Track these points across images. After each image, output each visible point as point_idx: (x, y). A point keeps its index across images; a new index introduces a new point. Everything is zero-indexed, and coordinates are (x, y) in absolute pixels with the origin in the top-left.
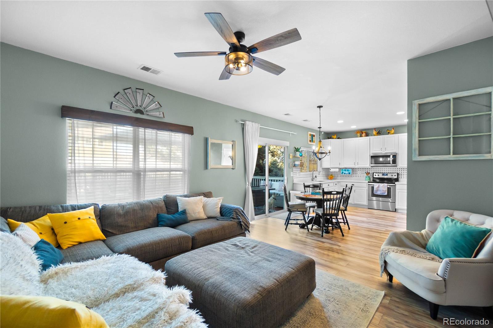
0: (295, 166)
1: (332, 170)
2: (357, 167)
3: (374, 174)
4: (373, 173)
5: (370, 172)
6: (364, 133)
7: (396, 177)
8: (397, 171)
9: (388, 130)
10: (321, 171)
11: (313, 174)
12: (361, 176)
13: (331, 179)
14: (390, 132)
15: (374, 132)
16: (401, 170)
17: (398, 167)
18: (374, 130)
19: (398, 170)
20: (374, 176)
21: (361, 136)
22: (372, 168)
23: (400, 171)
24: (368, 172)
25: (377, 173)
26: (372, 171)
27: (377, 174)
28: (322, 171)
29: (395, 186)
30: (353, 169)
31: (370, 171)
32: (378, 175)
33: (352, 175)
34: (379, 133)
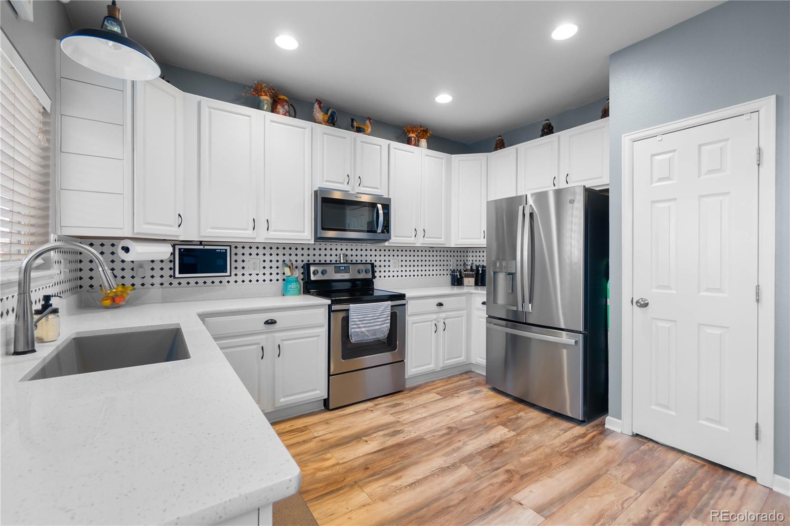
3: (312, 269)
7: (369, 276)
9: (353, 120)
12: (261, 277)
18: (316, 106)
25: (320, 264)
26: (306, 259)
27: (320, 269)
29: (405, 304)
30: (234, 251)
32: (323, 272)
33: (230, 276)
34: (332, 121)
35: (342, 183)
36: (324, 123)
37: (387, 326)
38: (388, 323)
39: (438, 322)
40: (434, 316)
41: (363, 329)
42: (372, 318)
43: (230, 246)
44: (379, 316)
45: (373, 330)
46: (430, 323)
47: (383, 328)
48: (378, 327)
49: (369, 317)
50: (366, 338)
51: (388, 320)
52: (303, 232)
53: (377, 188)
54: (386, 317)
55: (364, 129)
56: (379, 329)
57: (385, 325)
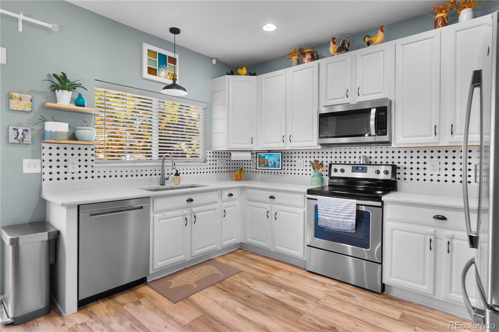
0: (43, 136)
1: (235, 156)
2: (288, 146)
4: (331, 165)
5: (325, 164)
6: (309, 52)
7: (389, 177)
8: (394, 160)
10: (208, 158)
11: (163, 166)
12: (304, 172)
13: (239, 178)
14: (373, 39)
15: (332, 48)
16: (402, 155)
17: (393, 145)
18: (331, 43)
19: (396, 155)
20: (333, 174)
21: (299, 62)
22: (325, 151)
23: (399, 160)
24: (320, 162)
25: (340, 164)
26: (329, 160)
27: (339, 167)
28: (211, 158)
29: (382, 207)
30: (284, 155)
31: (325, 160)
32: (343, 171)
33: (282, 169)
34: (343, 48)
35: (343, 98)
36: (336, 54)
37: (352, 222)
38: (353, 219)
39: (436, 238)
40: (431, 230)
41: (327, 218)
42: (335, 210)
43: (282, 153)
44: (342, 210)
45: (336, 221)
46: (423, 236)
47: (347, 222)
48: (341, 220)
49: (333, 209)
50: (329, 226)
51: (353, 216)
52: (312, 141)
53: (380, 93)
54: (349, 213)
55: (372, 41)
56: (342, 222)
57: (350, 220)
